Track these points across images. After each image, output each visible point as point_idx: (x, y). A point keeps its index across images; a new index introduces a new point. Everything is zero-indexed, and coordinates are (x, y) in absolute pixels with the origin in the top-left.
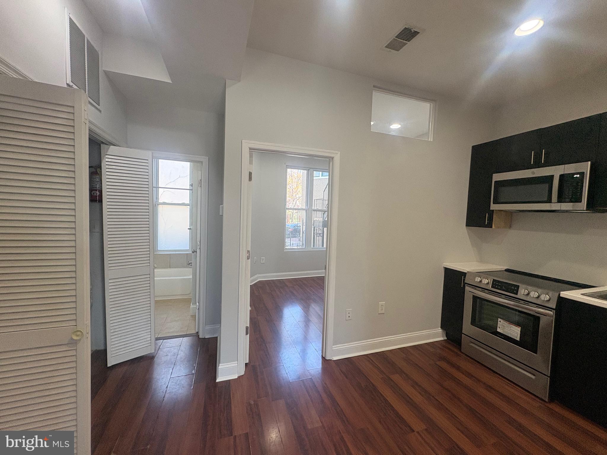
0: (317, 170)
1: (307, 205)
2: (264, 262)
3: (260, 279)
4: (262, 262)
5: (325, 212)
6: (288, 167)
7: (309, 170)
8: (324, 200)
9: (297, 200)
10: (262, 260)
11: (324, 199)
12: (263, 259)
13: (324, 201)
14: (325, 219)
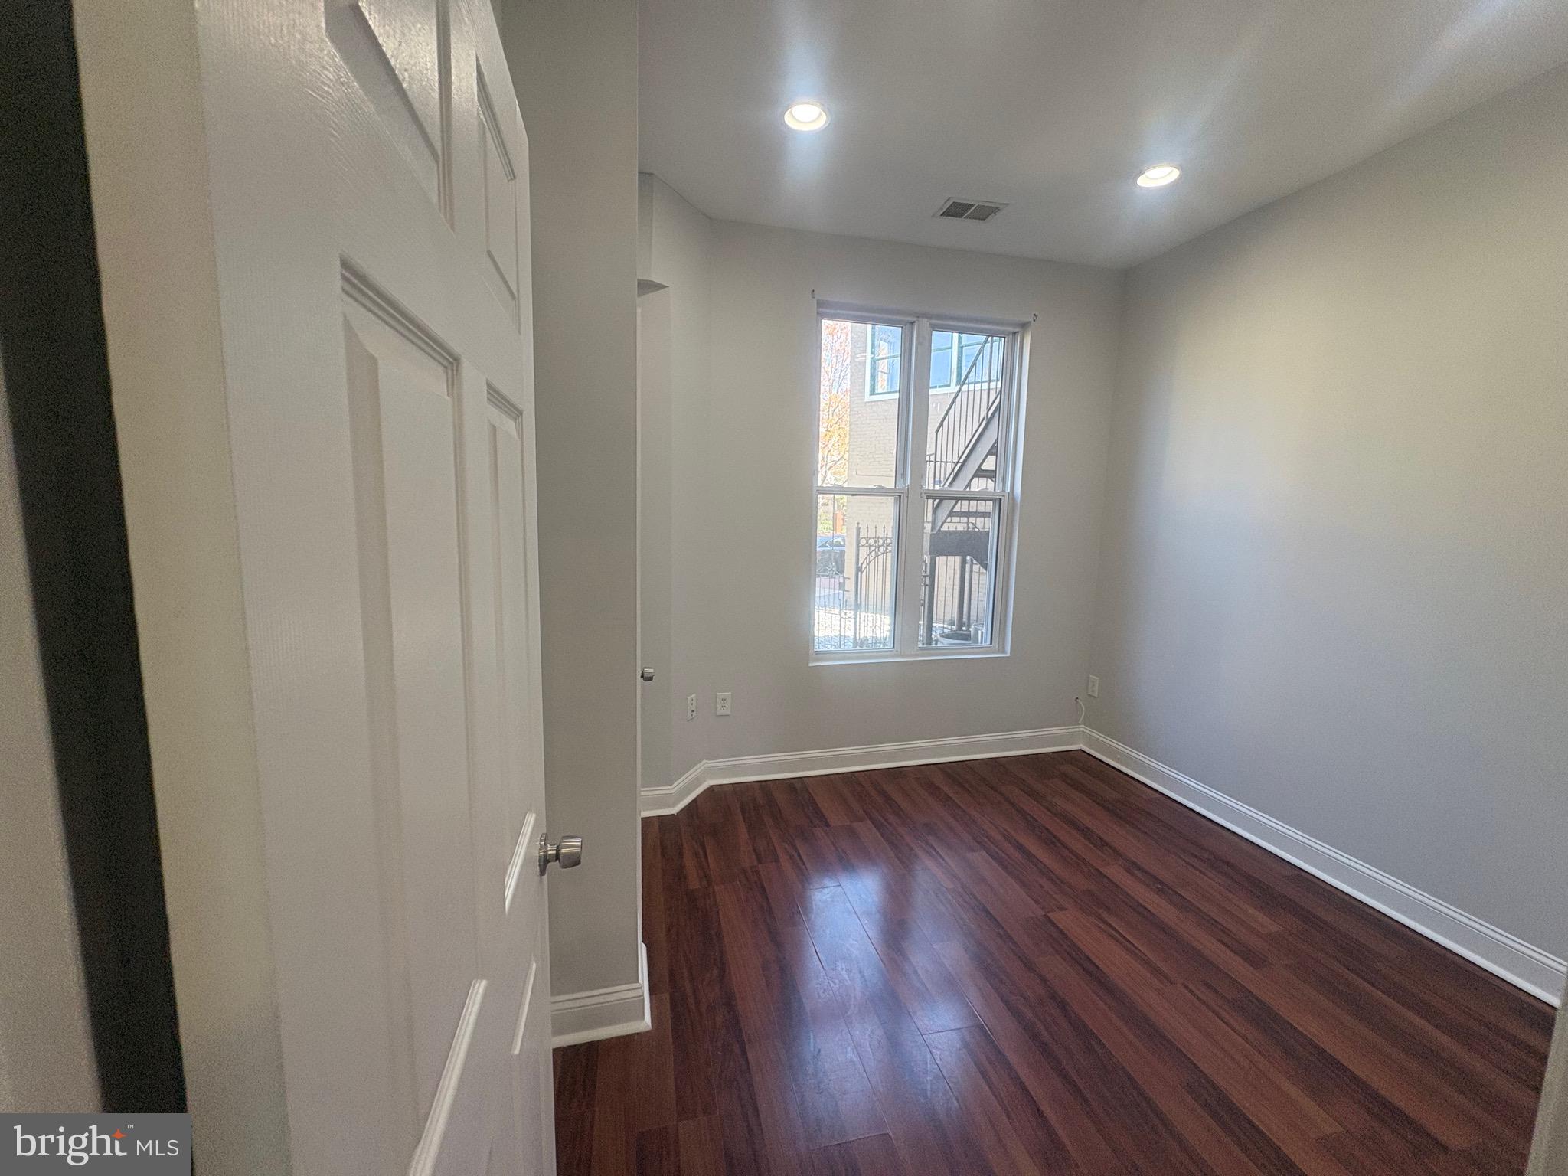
0: (947, 324)
1: (904, 476)
2: (727, 711)
3: (711, 778)
4: (720, 712)
5: (942, 500)
6: (826, 309)
7: (913, 323)
8: (936, 462)
9: (829, 469)
10: (719, 706)
11: (938, 459)
12: (724, 700)
13: (938, 464)
14: (940, 524)
